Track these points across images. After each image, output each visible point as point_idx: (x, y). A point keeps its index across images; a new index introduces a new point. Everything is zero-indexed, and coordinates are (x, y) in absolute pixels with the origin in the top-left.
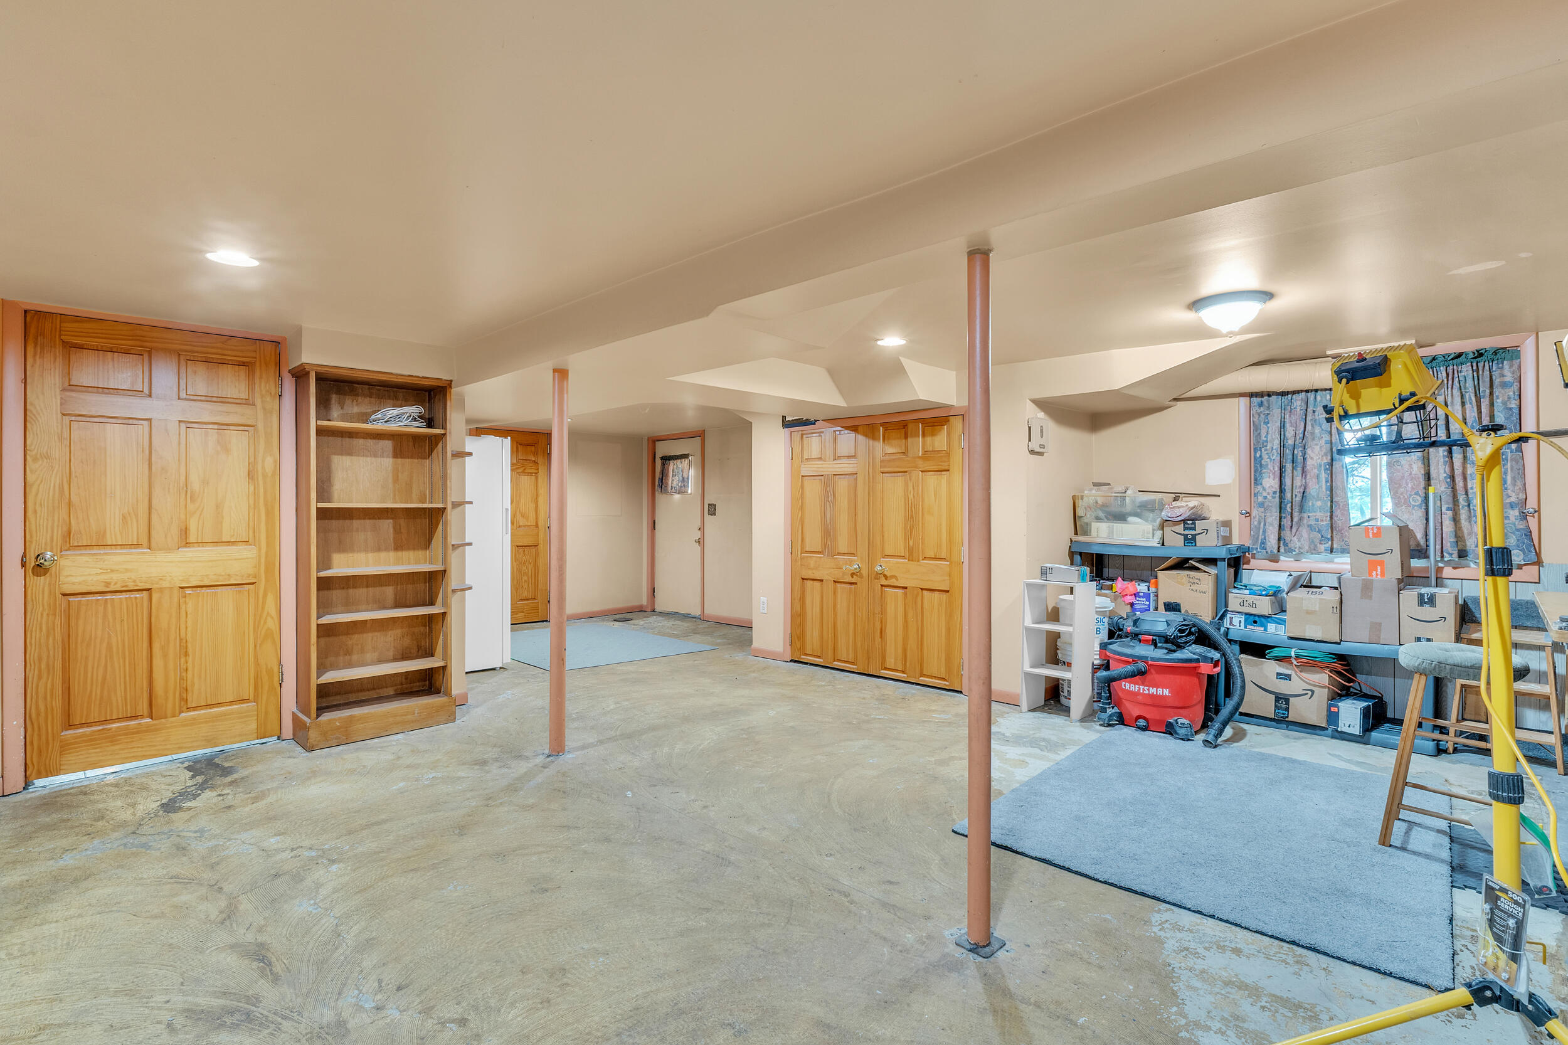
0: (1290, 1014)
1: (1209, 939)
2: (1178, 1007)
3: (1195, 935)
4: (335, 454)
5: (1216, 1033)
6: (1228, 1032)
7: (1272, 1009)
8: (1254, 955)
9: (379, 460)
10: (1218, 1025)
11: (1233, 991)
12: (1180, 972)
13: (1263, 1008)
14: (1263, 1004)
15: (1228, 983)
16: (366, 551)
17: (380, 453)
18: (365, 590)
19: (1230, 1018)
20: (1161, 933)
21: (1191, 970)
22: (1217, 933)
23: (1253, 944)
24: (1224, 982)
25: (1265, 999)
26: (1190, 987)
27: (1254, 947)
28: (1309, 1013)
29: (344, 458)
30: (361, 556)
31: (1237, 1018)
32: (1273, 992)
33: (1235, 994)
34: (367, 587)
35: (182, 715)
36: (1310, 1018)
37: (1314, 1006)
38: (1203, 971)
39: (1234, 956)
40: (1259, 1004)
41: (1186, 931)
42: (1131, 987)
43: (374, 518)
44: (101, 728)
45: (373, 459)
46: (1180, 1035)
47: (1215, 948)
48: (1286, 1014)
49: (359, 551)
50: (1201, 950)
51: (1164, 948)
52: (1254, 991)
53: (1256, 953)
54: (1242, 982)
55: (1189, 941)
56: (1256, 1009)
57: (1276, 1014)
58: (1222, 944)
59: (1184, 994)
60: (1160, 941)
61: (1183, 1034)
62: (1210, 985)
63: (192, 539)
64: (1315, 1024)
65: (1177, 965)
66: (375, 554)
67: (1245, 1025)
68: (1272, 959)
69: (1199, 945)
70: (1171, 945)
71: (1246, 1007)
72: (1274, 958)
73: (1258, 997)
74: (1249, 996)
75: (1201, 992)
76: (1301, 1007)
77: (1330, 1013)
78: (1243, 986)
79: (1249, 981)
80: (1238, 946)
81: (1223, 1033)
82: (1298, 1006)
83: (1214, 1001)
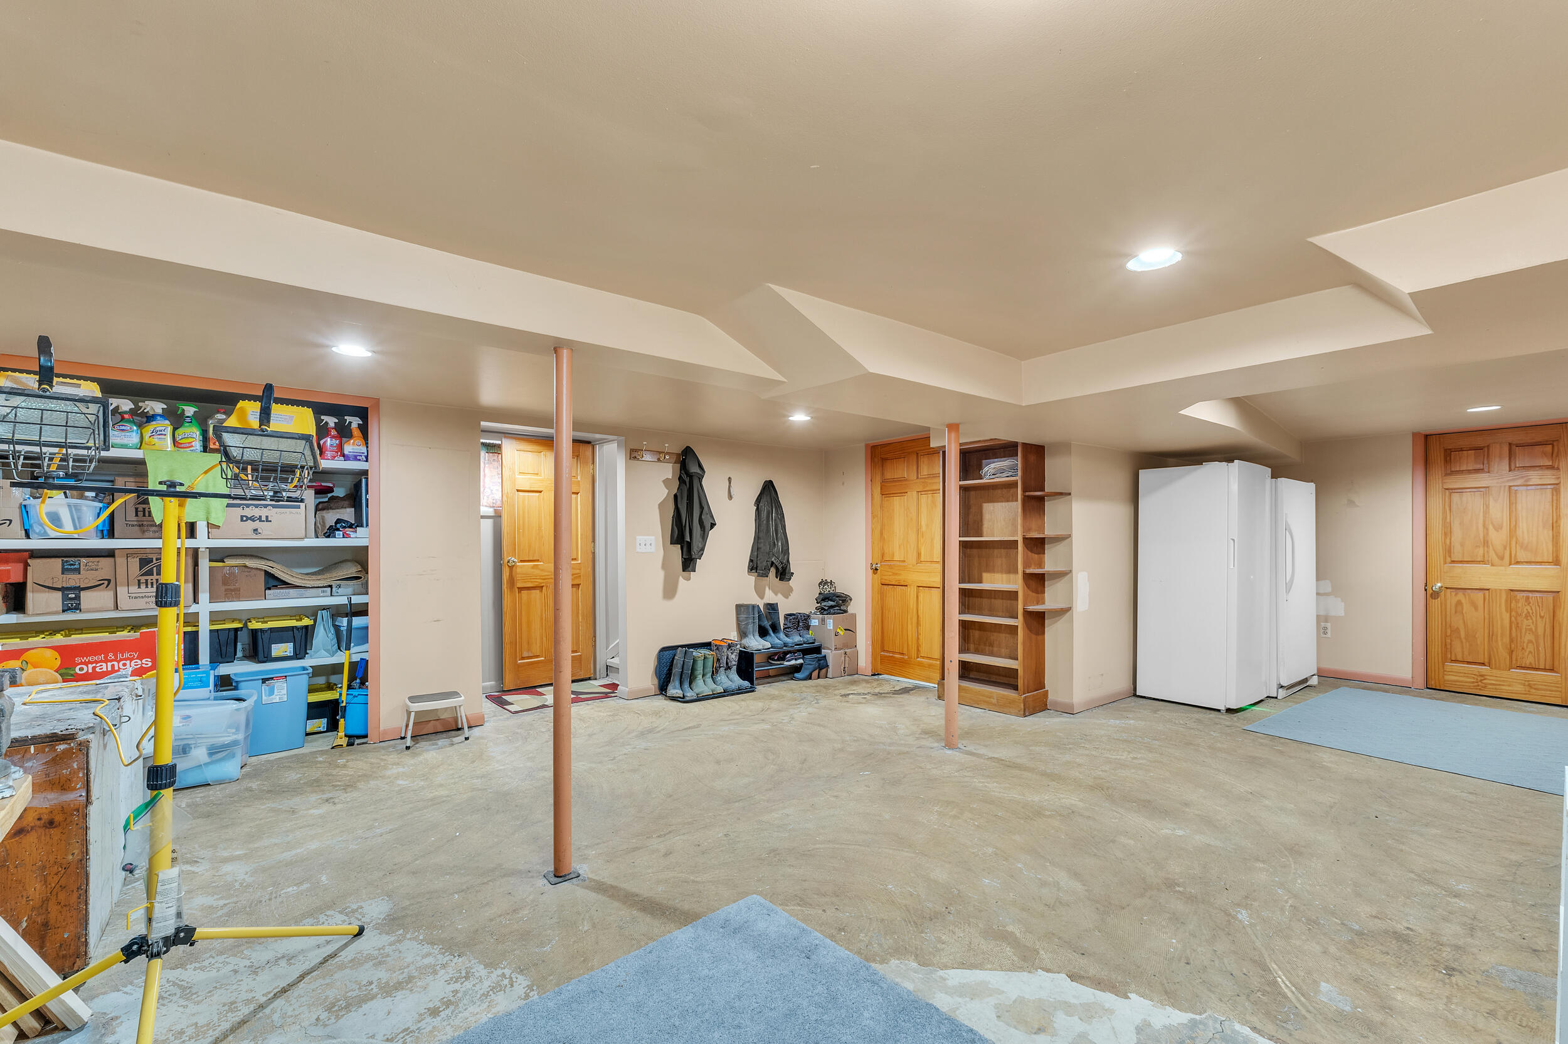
0: (349, 994)
1: (465, 1001)
2: (421, 940)
3: (479, 996)
4: (985, 503)
5: (384, 946)
6: (378, 951)
7: (364, 988)
8: (419, 1022)
9: (1010, 503)
10: (386, 951)
11: (401, 977)
12: (447, 958)
13: (371, 983)
14: (373, 986)
15: (410, 979)
16: (1002, 572)
17: (1011, 499)
18: (1001, 601)
19: (384, 959)
20: (499, 972)
21: (444, 966)
22: (466, 1014)
23: (431, 1032)
24: (414, 977)
25: (375, 990)
26: (428, 955)
27: (428, 1030)
28: (336, 1008)
29: (990, 504)
30: (998, 576)
31: (380, 963)
32: (375, 1001)
33: (398, 976)
34: (1002, 599)
35: (918, 659)
36: (333, 1005)
37: (338, 1018)
38: (435, 972)
39: (431, 1005)
40: (375, 983)
41: (488, 992)
42: (459, 927)
43: (1007, 548)
44: (891, 655)
45: (1006, 503)
46: (402, 930)
47: (452, 998)
48: (352, 993)
49: (998, 572)
50: (457, 986)
51: (480, 962)
52: (389, 990)
53: (419, 1025)
54: (402, 989)
55: (474, 985)
56: (375, 979)
57: (358, 986)
58: (452, 1008)
59: (427, 948)
60: (490, 965)
61: (401, 932)
62: (420, 967)
63: (922, 559)
64: (327, 1003)
65: (455, 960)
66: (1008, 575)
67: (371, 963)
68: (402, 1032)
69: (464, 989)
70: (480, 970)
71: (382, 974)
72: (402, 1035)
73: (381, 988)
74: (387, 983)
75: (419, 958)
76: (346, 1007)
77: (321, 1023)
78: (399, 986)
79: (400, 995)
80: (439, 1019)
81: (379, 949)
82: (348, 1007)
83: (405, 960)
